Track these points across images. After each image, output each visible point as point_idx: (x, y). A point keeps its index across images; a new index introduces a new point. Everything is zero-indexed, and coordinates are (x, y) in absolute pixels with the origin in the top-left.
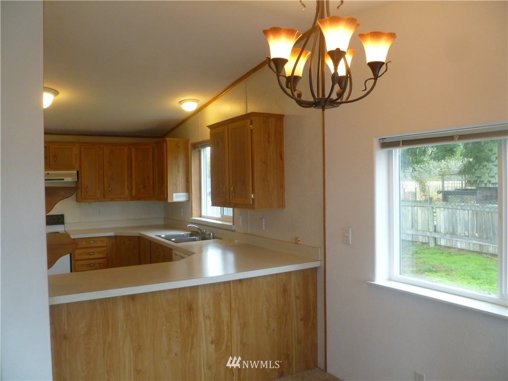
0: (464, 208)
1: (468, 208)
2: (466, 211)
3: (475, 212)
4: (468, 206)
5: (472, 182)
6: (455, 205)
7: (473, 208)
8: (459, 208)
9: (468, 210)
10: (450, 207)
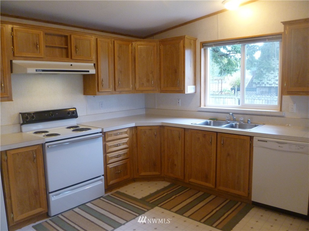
0: (260, 99)
1: (263, 99)
2: (261, 101)
3: (267, 101)
4: (262, 97)
5: (257, 83)
6: (254, 97)
7: (266, 99)
8: (257, 98)
9: (263, 100)
10: (251, 98)
